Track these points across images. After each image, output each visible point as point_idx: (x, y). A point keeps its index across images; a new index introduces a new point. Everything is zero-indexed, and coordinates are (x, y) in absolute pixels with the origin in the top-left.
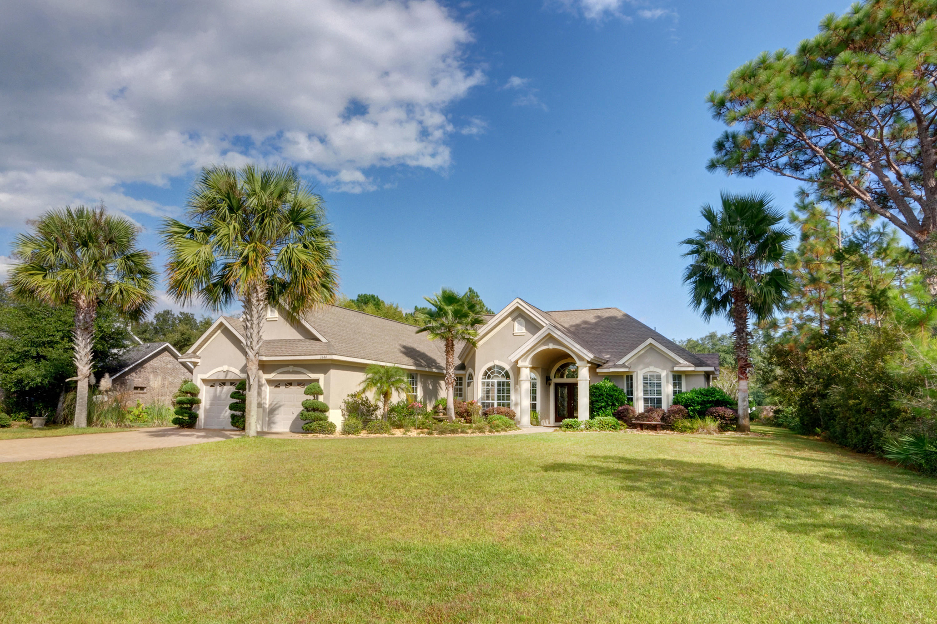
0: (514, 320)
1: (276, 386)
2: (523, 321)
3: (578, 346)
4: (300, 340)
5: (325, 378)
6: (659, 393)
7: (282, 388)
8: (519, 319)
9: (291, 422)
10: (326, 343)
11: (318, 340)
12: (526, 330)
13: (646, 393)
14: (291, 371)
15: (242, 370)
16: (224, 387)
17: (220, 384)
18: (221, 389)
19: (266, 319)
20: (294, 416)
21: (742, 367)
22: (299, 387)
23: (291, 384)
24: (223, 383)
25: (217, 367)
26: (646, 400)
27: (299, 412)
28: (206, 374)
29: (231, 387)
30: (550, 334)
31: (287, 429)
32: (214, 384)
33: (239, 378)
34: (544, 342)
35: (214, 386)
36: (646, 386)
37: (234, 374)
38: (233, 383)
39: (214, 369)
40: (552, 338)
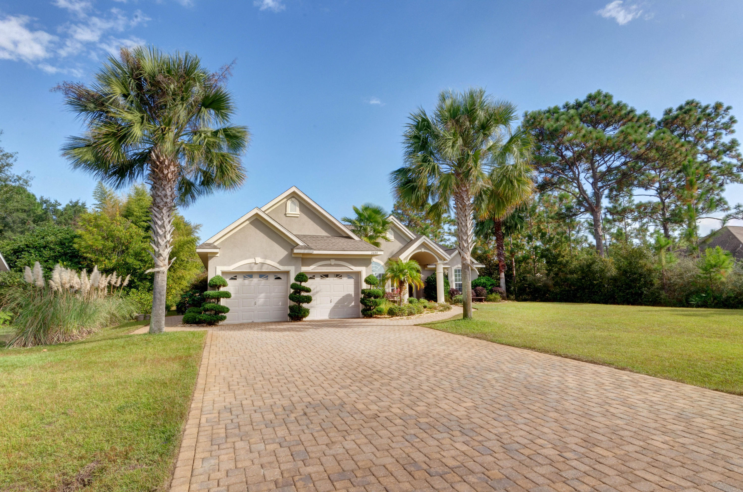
1: (311, 278)
2: (392, 231)
3: (442, 251)
5: (366, 270)
6: (462, 280)
7: (317, 279)
8: (390, 230)
9: (330, 310)
10: (360, 241)
11: (349, 237)
12: (395, 238)
13: (456, 280)
14: (332, 264)
15: (281, 262)
16: (251, 279)
17: (244, 277)
18: (247, 282)
19: (285, 214)
20: (333, 304)
21: (503, 265)
22: (336, 278)
23: (327, 276)
24: (249, 275)
25: (246, 259)
26: (456, 284)
27: (337, 300)
28: (229, 266)
29: (261, 279)
30: (424, 242)
31: (326, 317)
32: (236, 276)
33: (277, 270)
34: (419, 247)
35: (236, 279)
36: (456, 276)
37: (270, 267)
38: (263, 275)
39: (242, 260)
40: (424, 245)
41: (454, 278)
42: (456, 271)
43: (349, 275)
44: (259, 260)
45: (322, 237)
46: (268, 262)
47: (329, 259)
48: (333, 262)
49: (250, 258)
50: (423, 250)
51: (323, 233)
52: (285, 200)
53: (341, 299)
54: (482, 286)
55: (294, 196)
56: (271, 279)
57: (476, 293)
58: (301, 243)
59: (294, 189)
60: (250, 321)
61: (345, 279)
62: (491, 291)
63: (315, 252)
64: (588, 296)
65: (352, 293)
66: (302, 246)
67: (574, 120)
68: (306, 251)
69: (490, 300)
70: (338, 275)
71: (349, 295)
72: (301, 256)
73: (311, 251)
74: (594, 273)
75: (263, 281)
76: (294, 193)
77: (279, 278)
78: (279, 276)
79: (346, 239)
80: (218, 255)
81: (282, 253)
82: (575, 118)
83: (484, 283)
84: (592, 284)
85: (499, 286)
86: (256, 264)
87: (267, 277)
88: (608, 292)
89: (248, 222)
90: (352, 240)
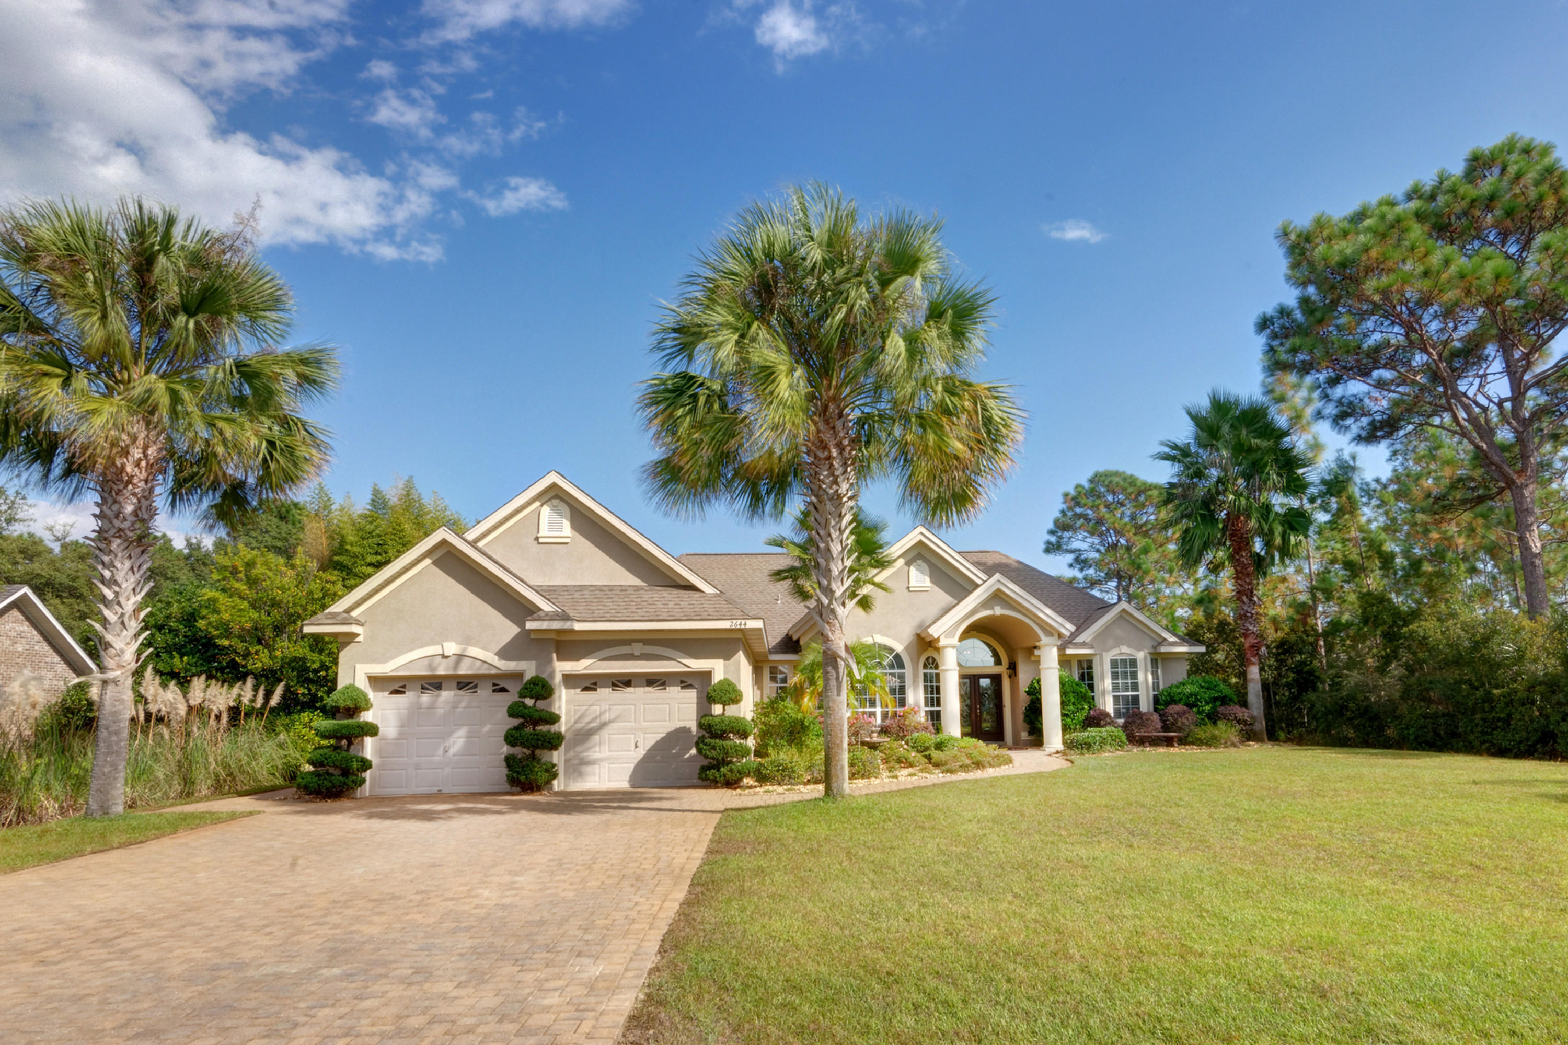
0: (908, 564)
1: (586, 689)
2: (925, 567)
3: (1048, 611)
4: (637, 588)
5: (725, 667)
6: (1135, 687)
7: (604, 692)
8: (920, 562)
9: (632, 766)
10: (716, 595)
11: (692, 588)
12: (932, 581)
13: (1116, 687)
14: (637, 653)
15: (505, 653)
16: (436, 693)
17: (423, 688)
18: (426, 698)
19: (537, 539)
20: (641, 752)
21: (1253, 646)
22: (650, 689)
23: (628, 684)
24: (433, 683)
25: (422, 646)
26: (1116, 699)
27: (653, 742)
28: (385, 662)
29: (461, 692)
30: (999, 590)
31: (622, 784)
32: (404, 687)
33: (494, 671)
34: (985, 604)
35: (403, 693)
36: (1115, 676)
37: (478, 663)
38: (465, 683)
39: (411, 650)
40: (998, 597)
41: (1108, 683)
42: (1114, 663)
43: (685, 680)
44: (451, 648)
45: (623, 589)
46: (474, 651)
47: (628, 642)
48: (637, 649)
49: (433, 643)
50: (998, 611)
51: (629, 579)
52: (537, 504)
53: (663, 739)
54: (1187, 705)
55: (554, 494)
56: (484, 692)
57: (1163, 721)
58: (546, 606)
59: (553, 478)
60: (435, 790)
61: (674, 691)
62: (1213, 718)
63: (578, 626)
64: (1483, 733)
65: (693, 725)
66: (547, 614)
67: (1406, 230)
68: (556, 625)
69: (1199, 742)
70: (653, 681)
71: (684, 731)
72: (553, 636)
73: (567, 625)
74: (1494, 666)
75: (465, 697)
76: (554, 486)
77: (503, 690)
78: (502, 684)
79: (682, 593)
80: (360, 639)
81: (508, 630)
82: (1404, 224)
83: (1191, 695)
84: (1488, 698)
85: (1244, 704)
86: (444, 657)
87: (476, 686)
88: (1532, 721)
89: (428, 561)
90: (697, 595)
